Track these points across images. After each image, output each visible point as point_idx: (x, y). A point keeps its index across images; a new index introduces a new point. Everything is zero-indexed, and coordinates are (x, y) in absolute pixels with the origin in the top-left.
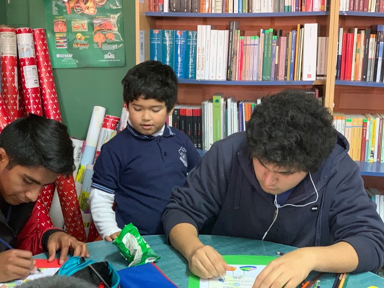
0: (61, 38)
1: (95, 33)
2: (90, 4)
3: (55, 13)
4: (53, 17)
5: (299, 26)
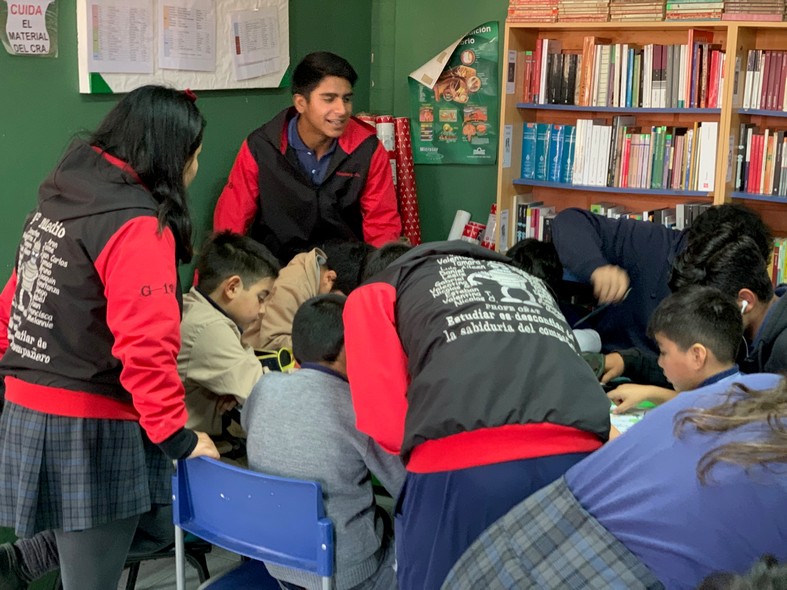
0: (426, 129)
1: (465, 124)
2: (461, 90)
3: (422, 99)
4: (420, 104)
5: (696, 124)
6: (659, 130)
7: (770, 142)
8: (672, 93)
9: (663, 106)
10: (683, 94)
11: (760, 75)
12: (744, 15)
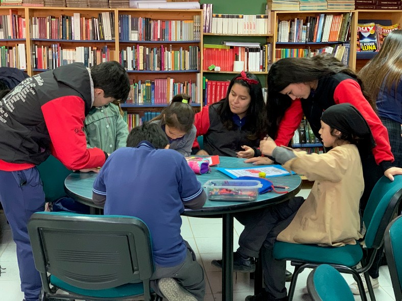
6: (2, 47)
7: (44, 50)
8: (6, 33)
9: (3, 38)
10: (10, 34)
11: (37, 26)
12: (30, 5)
